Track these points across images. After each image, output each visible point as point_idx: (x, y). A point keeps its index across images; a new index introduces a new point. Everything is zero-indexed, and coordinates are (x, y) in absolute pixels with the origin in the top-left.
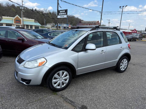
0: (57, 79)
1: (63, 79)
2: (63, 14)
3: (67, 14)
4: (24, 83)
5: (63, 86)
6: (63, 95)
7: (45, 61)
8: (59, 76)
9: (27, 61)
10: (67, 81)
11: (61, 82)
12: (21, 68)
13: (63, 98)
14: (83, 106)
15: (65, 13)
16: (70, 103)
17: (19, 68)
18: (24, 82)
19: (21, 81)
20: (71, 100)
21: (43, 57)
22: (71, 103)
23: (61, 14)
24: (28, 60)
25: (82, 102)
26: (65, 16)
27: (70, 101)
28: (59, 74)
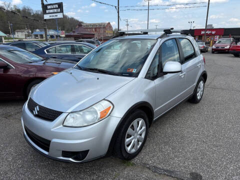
0: (131, 136)
1: (139, 132)
2: (56, 10)
3: (62, 11)
4: (71, 159)
5: (138, 147)
6: (145, 164)
7: (110, 107)
8: (134, 130)
9: (69, 113)
10: (143, 136)
11: (136, 140)
12: (56, 131)
13: (149, 168)
14: (192, 174)
15: (59, 10)
16: (167, 175)
17: (52, 130)
18: (69, 157)
19: (62, 158)
20: (165, 168)
21: (104, 99)
22: (169, 173)
23: (51, 11)
24: (70, 111)
25: (185, 167)
26: (60, 16)
27: (165, 171)
28: (133, 127)
